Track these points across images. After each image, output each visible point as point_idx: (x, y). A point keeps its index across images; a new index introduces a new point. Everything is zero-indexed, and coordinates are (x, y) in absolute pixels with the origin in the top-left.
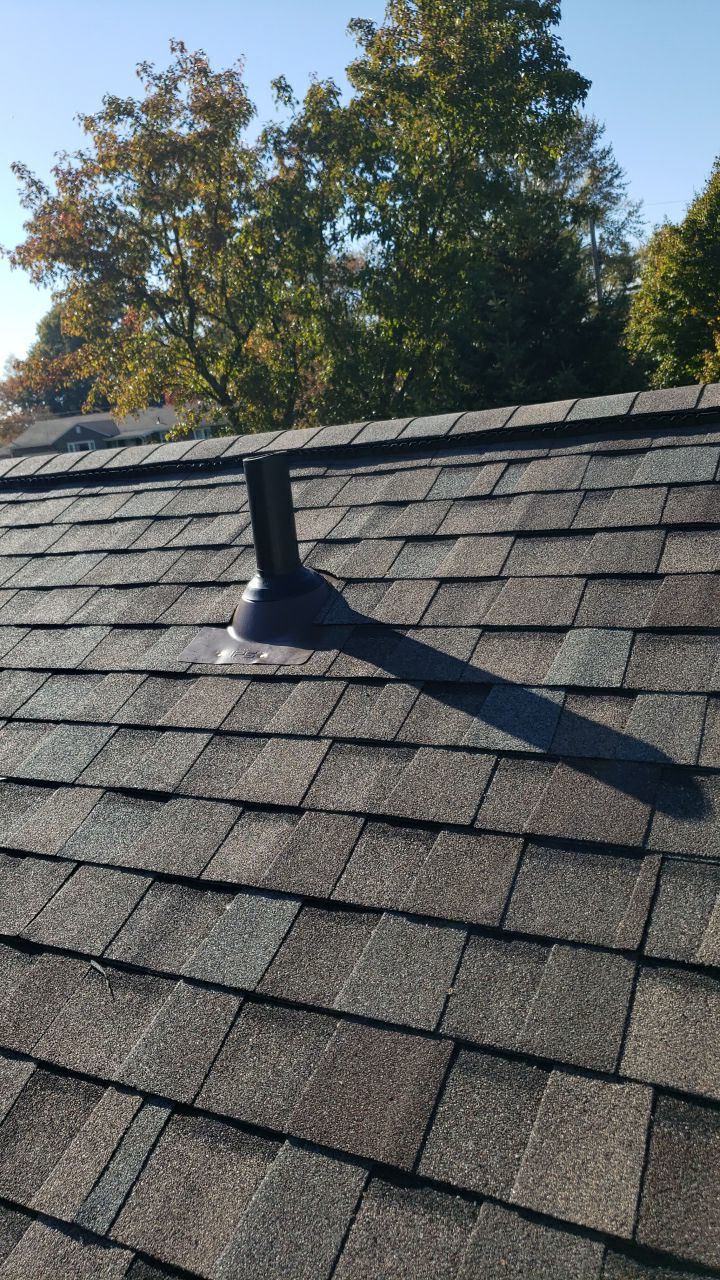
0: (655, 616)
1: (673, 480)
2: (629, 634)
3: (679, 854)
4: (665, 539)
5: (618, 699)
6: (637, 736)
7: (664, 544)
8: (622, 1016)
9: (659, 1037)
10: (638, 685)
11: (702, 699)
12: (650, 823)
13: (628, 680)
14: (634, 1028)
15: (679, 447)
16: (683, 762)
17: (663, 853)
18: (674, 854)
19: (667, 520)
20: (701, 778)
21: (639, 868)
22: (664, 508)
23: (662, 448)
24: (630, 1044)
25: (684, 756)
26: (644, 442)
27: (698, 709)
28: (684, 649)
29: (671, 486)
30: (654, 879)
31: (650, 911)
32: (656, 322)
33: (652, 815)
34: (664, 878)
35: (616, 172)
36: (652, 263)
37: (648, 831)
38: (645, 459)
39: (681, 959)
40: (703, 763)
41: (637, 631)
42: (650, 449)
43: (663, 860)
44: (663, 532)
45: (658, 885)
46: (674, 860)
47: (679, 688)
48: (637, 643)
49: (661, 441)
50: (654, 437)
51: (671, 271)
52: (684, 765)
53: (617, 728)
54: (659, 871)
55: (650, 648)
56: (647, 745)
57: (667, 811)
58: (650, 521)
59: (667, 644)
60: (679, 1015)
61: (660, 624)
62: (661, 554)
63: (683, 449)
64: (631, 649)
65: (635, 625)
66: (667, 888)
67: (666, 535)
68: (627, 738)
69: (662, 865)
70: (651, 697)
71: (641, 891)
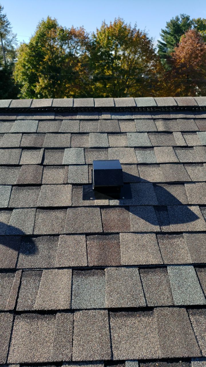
0: (19, 180)
1: (24, 132)
2: (11, 187)
3: (28, 269)
4: (22, 152)
5: (7, 211)
6: (13, 225)
7: (21, 154)
8: (9, 338)
9: (21, 343)
10: (13, 206)
11: (34, 209)
12: (18, 258)
13: (10, 204)
14: (13, 341)
15: (25, 120)
16: (28, 234)
17: (22, 269)
18: (26, 269)
19: (22, 145)
20: (34, 239)
21: (14, 276)
22: (21, 141)
23: (20, 120)
24: (12, 348)
25: (28, 231)
26: (14, 117)
27: (33, 213)
28: (28, 192)
29: (23, 133)
30: (19, 280)
31: (18, 293)
32: (23, 72)
33: (18, 255)
34: (23, 279)
35: (8, 23)
36: (20, 54)
37: (17, 261)
38: (14, 123)
39: (29, 310)
40: (35, 233)
41: (13, 186)
42: (16, 120)
43: (22, 272)
44: (21, 150)
45: (21, 282)
46: (26, 271)
47: (27, 206)
48: (13, 190)
49: (20, 117)
50: (17, 115)
51: (26, 57)
52: (29, 235)
53: (6, 223)
54: (21, 276)
55: (17, 192)
56: (17, 229)
57: (24, 253)
58: (17, 146)
59: (23, 190)
60: (28, 332)
61: (20, 183)
62: (20, 158)
63: (27, 121)
64: (11, 193)
65: (12, 184)
66: (24, 282)
67: (22, 151)
68: (10, 226)
69: (22, 274)
70: (18, 210)
71: (15, 285)
